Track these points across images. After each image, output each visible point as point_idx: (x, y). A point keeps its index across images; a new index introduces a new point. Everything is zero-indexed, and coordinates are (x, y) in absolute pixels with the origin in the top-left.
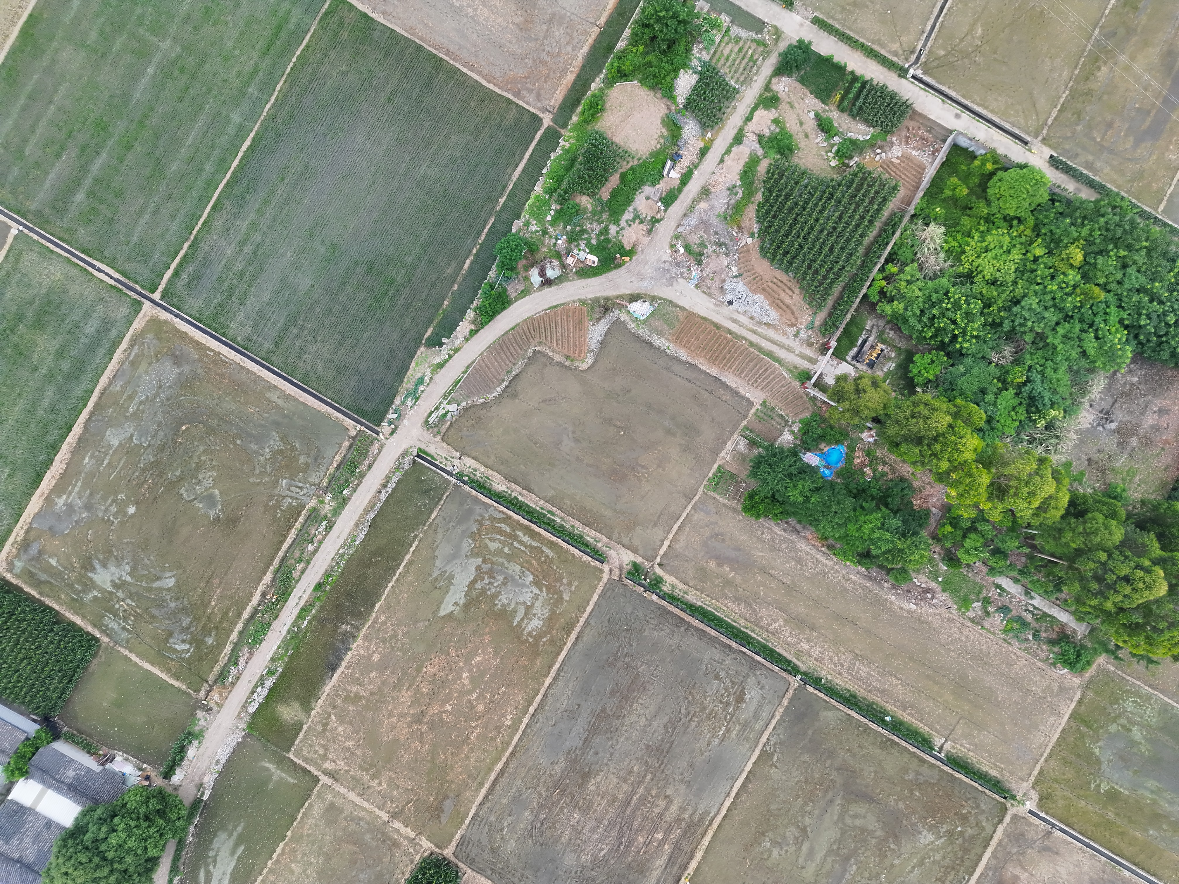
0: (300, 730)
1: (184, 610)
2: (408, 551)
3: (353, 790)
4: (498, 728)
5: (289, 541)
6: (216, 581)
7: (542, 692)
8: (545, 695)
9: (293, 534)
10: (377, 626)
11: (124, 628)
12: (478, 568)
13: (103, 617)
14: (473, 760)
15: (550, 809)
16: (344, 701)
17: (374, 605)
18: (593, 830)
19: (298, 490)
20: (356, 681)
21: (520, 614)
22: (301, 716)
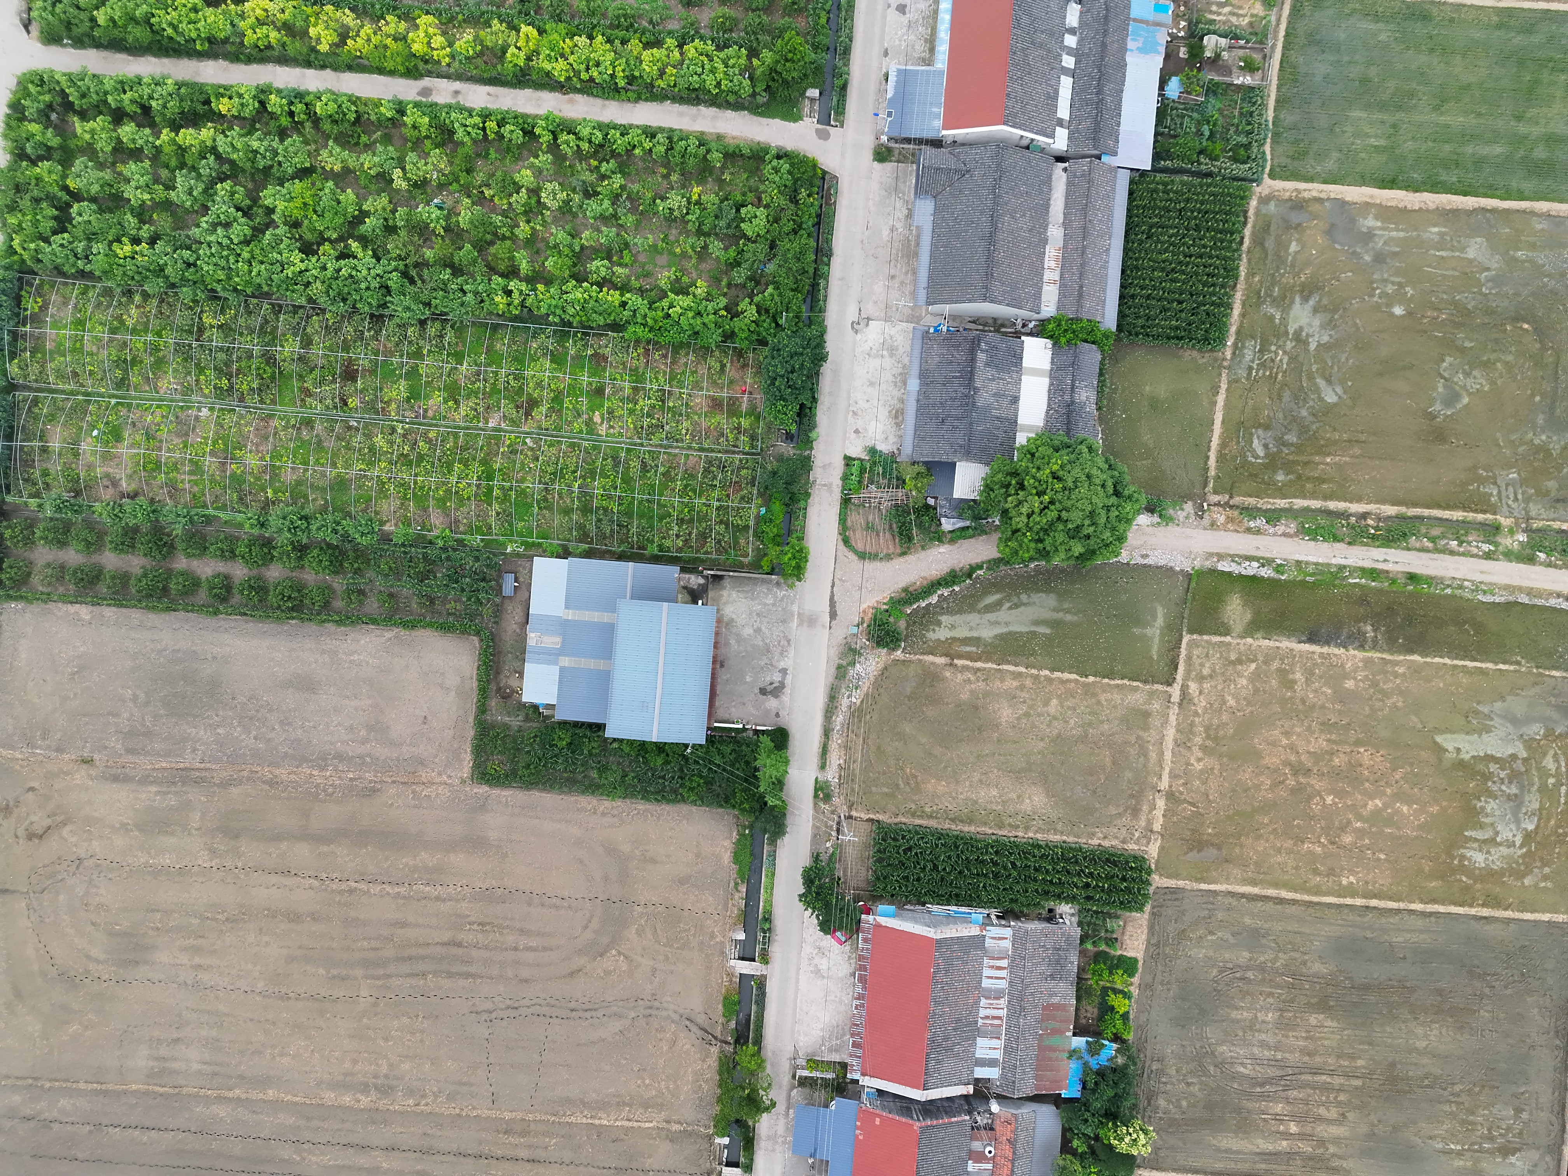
0: (1221, 635)
1: (1303, 430)
2: (1496, 663)
3: (1178, 731)
4: (1331, 872)
5: (1446, 514)
6: (1357, 451)
7: (1402, 905)
8: (1399, 911)
9: (1457, 515)
10: (1389, 668)
11: (1250, 369)
12: (1514, 757)
13: (1253, 337)
14: (1279, 859)
15: (1264, 980)
16: (1278, 670)
17: (1411, 651)
18: (1263, 1044)
19: (1512, 496)
20: (1309, 673)
21: (1480, 835)
22: (1238, 628)
